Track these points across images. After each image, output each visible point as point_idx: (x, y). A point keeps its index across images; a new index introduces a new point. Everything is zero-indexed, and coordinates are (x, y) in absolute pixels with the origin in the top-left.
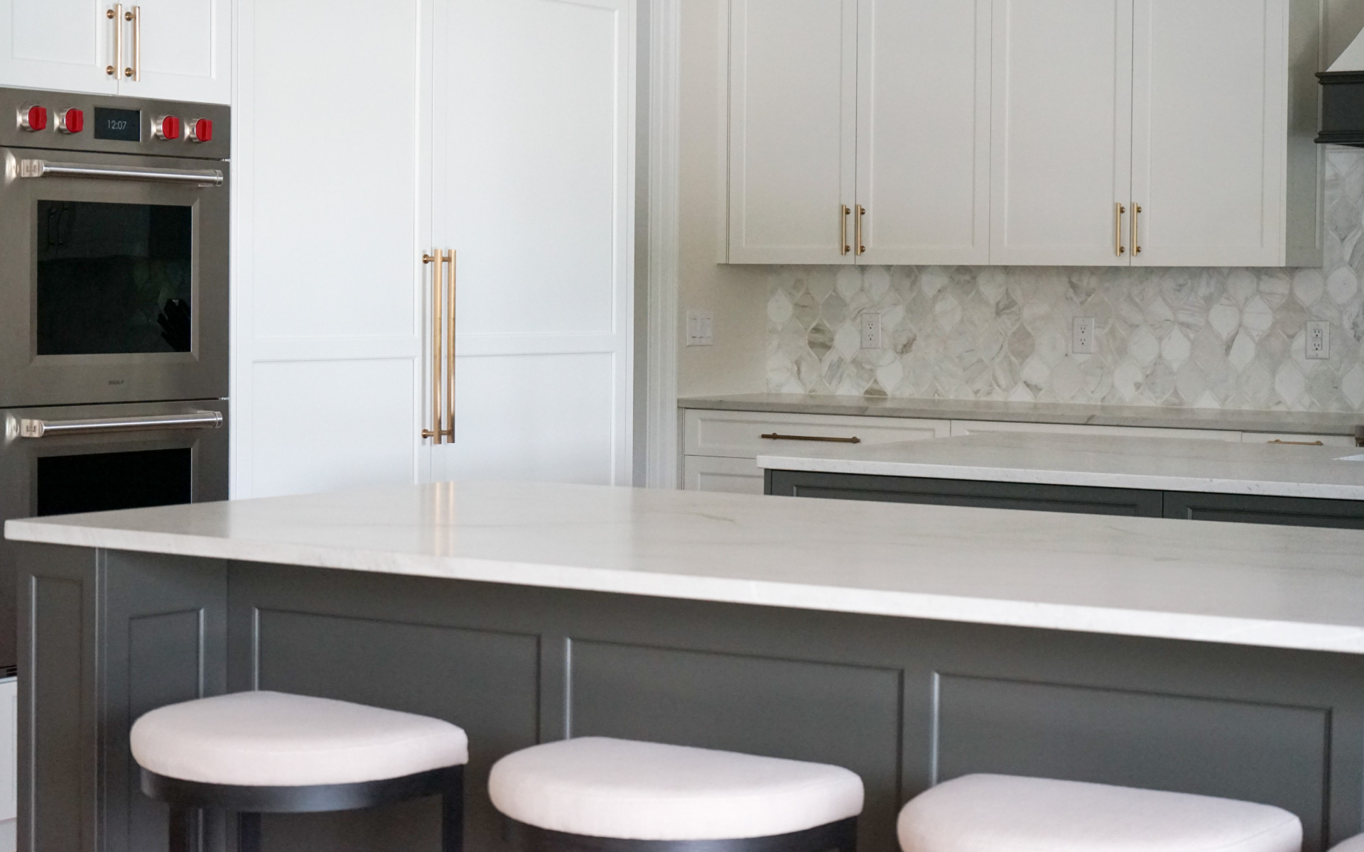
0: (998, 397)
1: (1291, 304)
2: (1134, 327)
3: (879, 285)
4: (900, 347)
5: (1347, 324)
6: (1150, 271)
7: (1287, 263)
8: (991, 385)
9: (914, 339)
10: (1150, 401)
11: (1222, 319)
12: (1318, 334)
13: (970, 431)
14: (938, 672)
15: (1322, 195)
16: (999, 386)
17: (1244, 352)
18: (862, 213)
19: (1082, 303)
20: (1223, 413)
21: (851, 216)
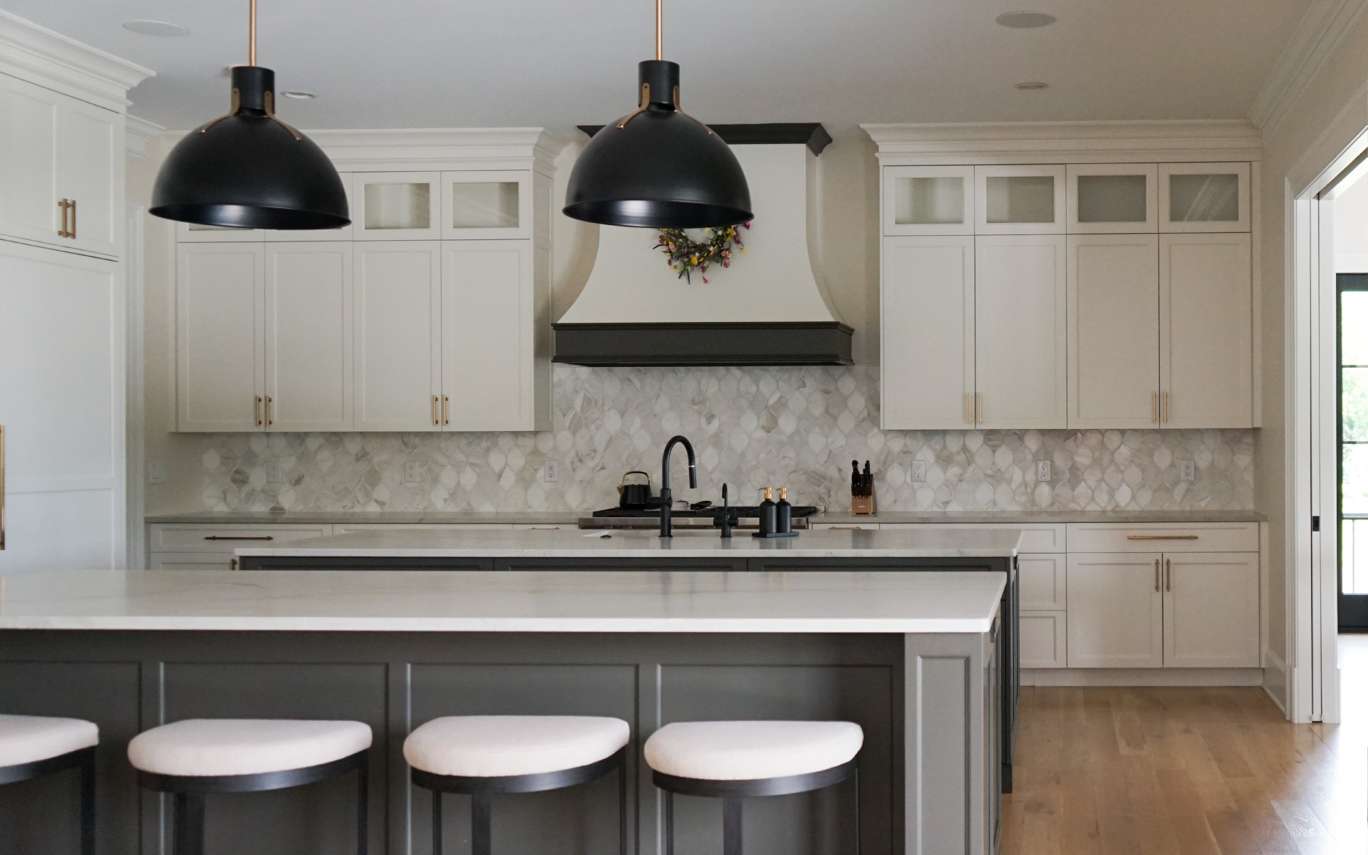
0: (358, 509)
1: (536, 452)
2: (443, 466)
3: (281, 444)
4: (294, 481)
5: (568, 462)
6: (452, 434)
7: (535, 428)
8: (353, 502)
9: (303, 476)
10: (452, 509)
11: (496, 460)
12: (551, 468)
13: (346, 530)
14: (410, 663)
15: (552, 390)
16: (359, 502)
17: (508, 480)
18: (270, 401)
19: (410, 453)
20: (497, 513)
21: (262, 403)
